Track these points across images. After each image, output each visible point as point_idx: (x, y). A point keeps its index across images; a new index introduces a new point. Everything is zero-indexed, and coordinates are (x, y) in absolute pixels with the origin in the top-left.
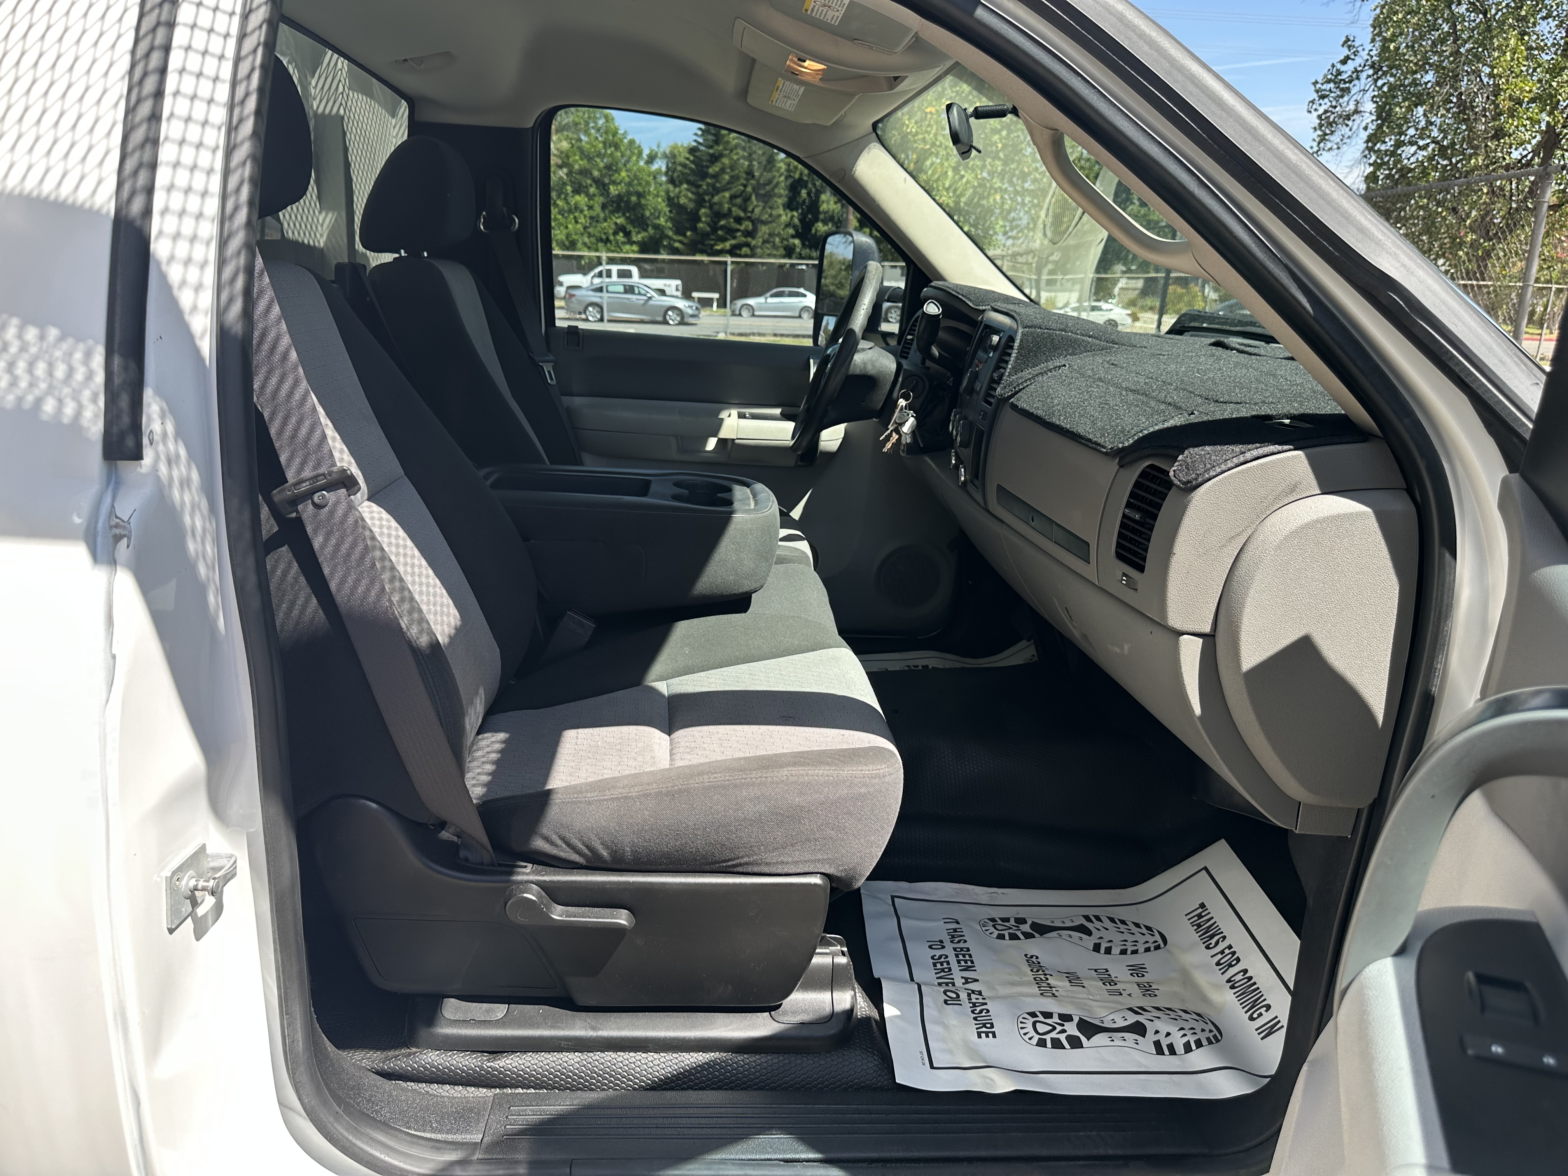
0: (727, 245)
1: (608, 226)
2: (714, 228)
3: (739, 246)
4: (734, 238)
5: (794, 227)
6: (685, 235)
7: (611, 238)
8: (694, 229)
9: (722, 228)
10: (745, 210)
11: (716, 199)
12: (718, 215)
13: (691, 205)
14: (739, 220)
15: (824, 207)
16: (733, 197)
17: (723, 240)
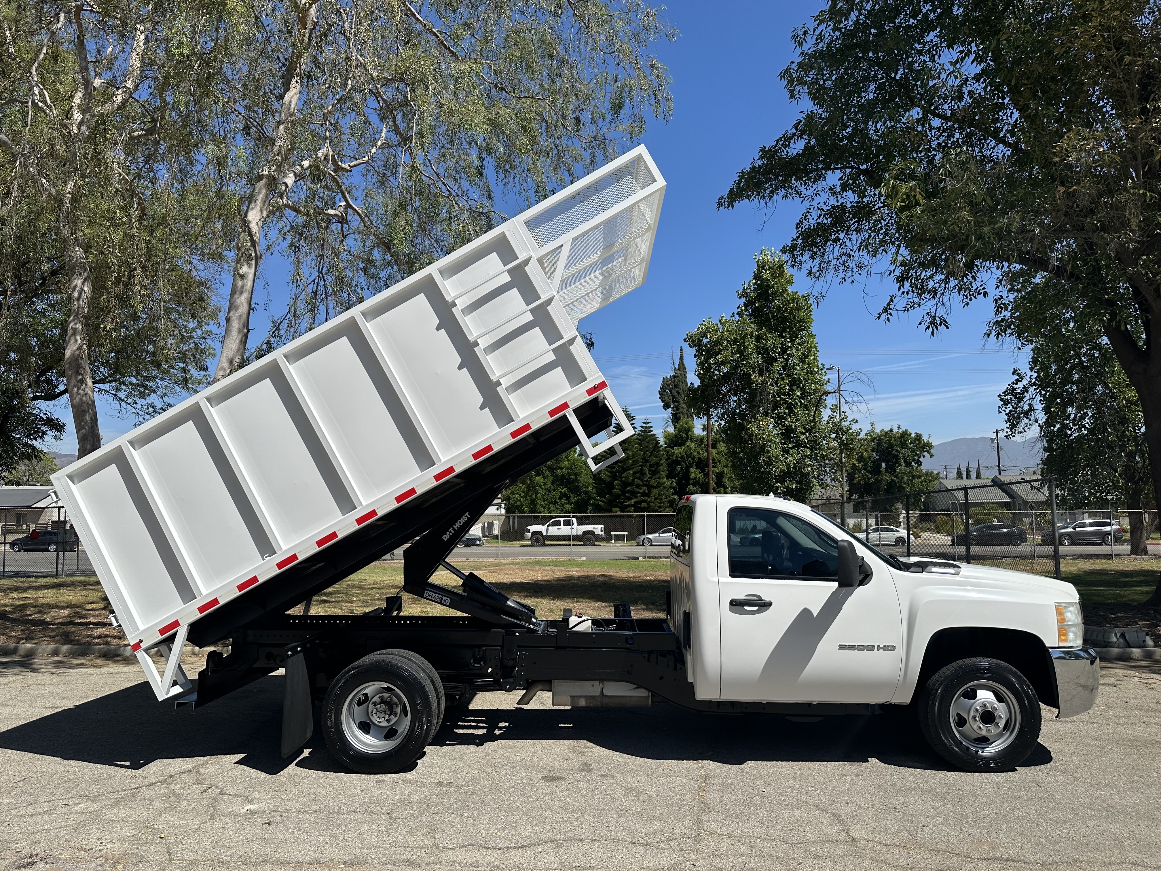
0: (632, 502)
1: (556, 494)
2: (624, 492)
3: (640, 502)
4: (636, 497)
5: (674, 488)
6: (605, 497)
7: (558, 501)
8: (610, 493)
9: (628, 492)
10: (642, 480)
11: (624, 475)
12: (625, 484)
13: (608, 479)
14: (638, 486)
15: (693, 476)
16: (634, 473)
17: (629, 499)
